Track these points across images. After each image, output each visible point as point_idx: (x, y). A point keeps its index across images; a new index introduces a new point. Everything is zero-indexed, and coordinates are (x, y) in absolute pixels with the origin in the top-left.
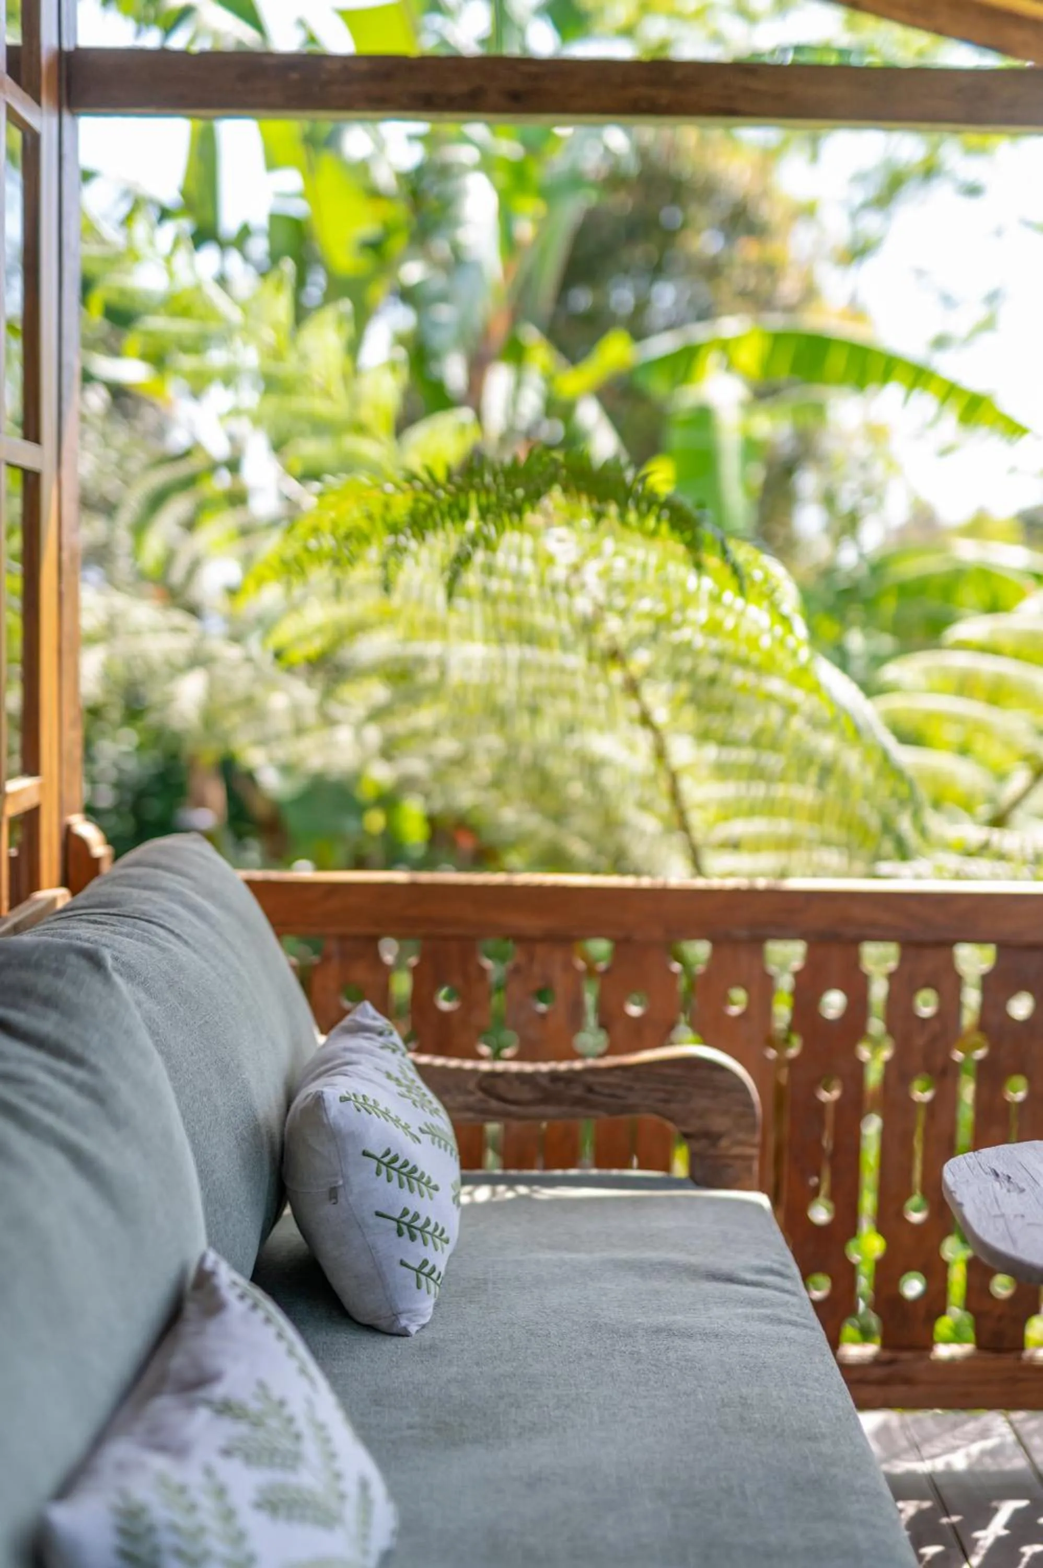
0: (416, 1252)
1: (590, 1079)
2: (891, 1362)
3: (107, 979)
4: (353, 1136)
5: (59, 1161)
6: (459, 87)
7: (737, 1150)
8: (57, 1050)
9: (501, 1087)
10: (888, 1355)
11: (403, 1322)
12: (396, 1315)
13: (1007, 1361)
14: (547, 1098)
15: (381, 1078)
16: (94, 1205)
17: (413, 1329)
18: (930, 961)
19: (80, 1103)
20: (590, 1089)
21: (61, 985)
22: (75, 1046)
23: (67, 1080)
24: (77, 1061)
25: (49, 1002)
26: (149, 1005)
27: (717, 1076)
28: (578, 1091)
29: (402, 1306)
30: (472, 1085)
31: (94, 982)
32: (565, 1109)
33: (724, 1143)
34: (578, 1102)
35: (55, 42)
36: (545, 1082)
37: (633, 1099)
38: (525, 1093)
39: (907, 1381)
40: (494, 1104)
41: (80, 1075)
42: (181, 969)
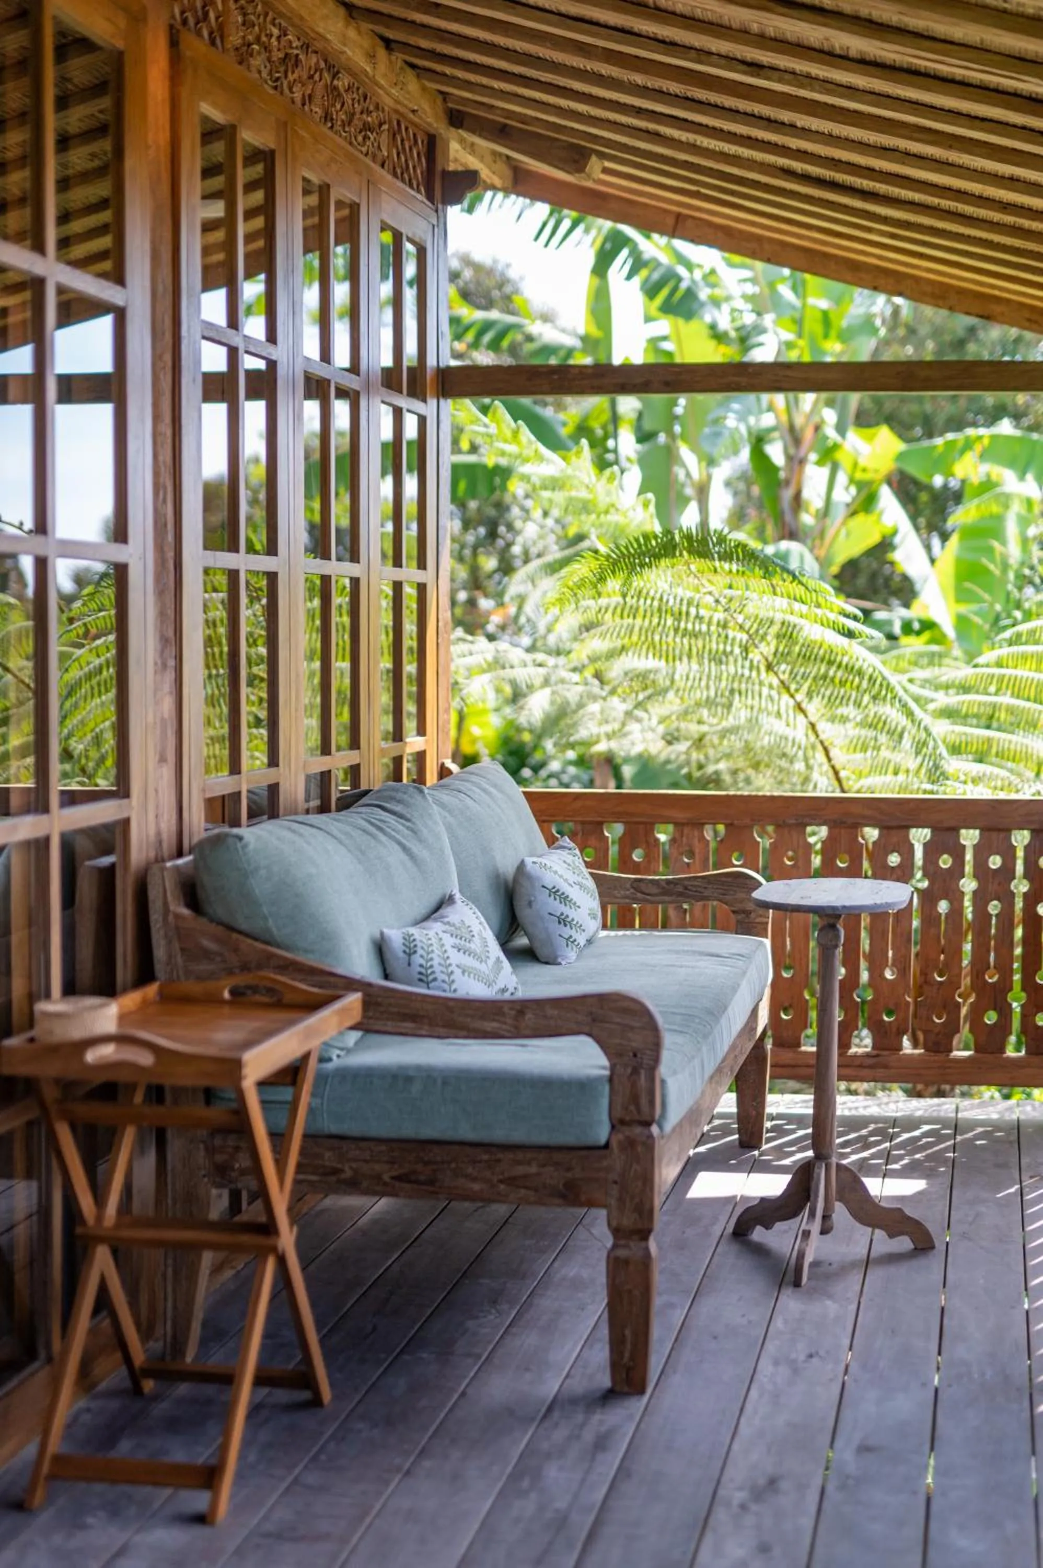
0: (567, 932)
1: (686, 883)
2: (877, 1056)
3: (424, 797)
4: (539, 879)
5: (397, 847)
6: (639, 380)
7: (758, 920)
8: (401, 816)
9: (643, 887)
10: (875, 1052)
11: (559, 960)
12: (556, 957)
13: (941, 1057)
14: (665, 892)
15: (561, 862)
16: (409, 864)
17: (563, 963)
18: (895, 837)
19: (406, 832)
20: (686, 888)
21: (405, 797)
22: (408, 816)
23: (403, 825)
24: (408, 820)
25: (399, 802)
26: (450, 819)
27: (748, 881)
28: (680, 889)
29: (559, 953)
30: (628, 886)
31: (419, 797)
32: (673, 898)
33: (753, 915)
34: (680, 894)
35: (435, 363)
36: (664, 884)
37: (707, 893)
38: (654, 890)
39: (886, 1067)
40: (639, 895)
41: (408, 824)
42: (468, 808)
